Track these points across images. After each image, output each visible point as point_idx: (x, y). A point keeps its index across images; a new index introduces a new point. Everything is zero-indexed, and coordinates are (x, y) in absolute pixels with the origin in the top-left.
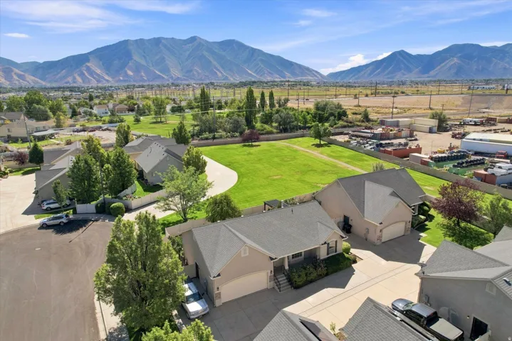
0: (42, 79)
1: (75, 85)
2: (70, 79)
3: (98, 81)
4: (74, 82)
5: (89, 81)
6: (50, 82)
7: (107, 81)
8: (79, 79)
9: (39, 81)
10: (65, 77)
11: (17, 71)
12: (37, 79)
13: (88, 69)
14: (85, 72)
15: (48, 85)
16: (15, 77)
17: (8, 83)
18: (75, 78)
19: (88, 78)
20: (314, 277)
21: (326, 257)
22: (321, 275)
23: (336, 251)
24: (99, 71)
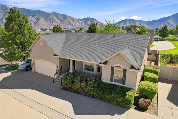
0: (149, 26)
3: (170, 27)
10: (158, 25)
11: (143, 24)
14: (166, 24)
15: (151, 28)
18: (161, 26)
20: (80, 90)
21: (110, 82)
22: (87, 92)
23: (124, 83)
24: (172, 23)
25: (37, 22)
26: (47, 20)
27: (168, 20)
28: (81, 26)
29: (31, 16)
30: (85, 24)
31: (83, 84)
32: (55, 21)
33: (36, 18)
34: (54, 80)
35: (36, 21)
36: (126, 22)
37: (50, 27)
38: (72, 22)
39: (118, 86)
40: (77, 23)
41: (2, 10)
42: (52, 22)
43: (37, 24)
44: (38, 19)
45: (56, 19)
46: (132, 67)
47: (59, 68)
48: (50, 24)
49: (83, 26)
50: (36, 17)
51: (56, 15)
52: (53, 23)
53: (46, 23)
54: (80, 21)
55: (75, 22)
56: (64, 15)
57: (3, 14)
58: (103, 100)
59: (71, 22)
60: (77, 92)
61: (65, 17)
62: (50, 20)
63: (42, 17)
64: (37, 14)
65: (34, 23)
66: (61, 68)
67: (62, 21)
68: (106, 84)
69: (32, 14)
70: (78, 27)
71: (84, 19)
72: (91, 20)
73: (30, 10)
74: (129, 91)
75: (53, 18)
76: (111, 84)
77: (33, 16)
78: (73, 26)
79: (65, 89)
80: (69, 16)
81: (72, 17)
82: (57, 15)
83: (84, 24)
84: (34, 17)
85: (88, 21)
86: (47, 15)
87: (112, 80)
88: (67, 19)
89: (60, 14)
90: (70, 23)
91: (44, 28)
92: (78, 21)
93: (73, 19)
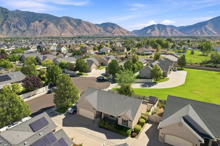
0: (183, 33)
1: (197, 36)
2: (195, 33)
3: (208, 34)
4: (197, 34)
5: (204, 34)
6: (186, 34)
7: (214, 34)
8: (199, 33)
9: (182, 34)
10: (193, 32)
11: (175, 30)
12: (182, 33)
13: (205, 28)
14: (203, 30)
15: (185, 36)
16: (174, 32)
17: (171, 34)
18: (197, 32)
19: (203, 32)
20: (108, 128)
21: (121, 125)
22: (111, 129)
23: (127, 126)
24: (210, 29)
25: (45, 29)
26: (57, 26)
27: (206, 26)
28: (99, 33)
29: (37, 21)
30: (104, 31)
31: (110, 126)
32: (67, 27)
33: (43, 24)
34: (94, 121)
35: (43, 27)
36: (155, 28)
37: (61, 35)
38: (89, 29)
39: (125, 127)
40: (94, 29)
41: (1, 14)
42: (63, 28)
43: (45, 31)
44: (46, 25)
45: (68, 24)
46: (130, 120)
47: (96, 115)
48: (61, 31)
49: (101, 33)
50: (44, 22)
51: (68, 19)
52: (64, 30)
53: (56, 29)
54: (98, 27)
55: (92, 29)
56: (78, 20)
57: (3, 19)
58: (118, 133)
59: (87, 29)
60: (106, 129)
61: (79, 22)
62: (61, 26)
63: (51, 22)
64: (45, 18)
65: (41, 30)
66: (97, 115)
67: (75, 27)
68: (120, 126)
69: (39, 19)
70: (95, 34)
71: (102, 24)
72: (111, 25)
73: (37, 14)
74: (129, 129)
75: (64, 24)
76: (122, 126)
77: (40, 21)
78: (89, 32)
79: (100, 127)
80: (84, 21)
81: (88, 22)
82: (70, 19)
83: (102, 31)
84: (42, 22)
85: (107, 27)
86: (57, 19)
87: (122, 124)
88: (82, 24)
89: (73, 19)
90: (85, 30)
91: (53, 36)
92: (96, 28)
93: (89, 25)
